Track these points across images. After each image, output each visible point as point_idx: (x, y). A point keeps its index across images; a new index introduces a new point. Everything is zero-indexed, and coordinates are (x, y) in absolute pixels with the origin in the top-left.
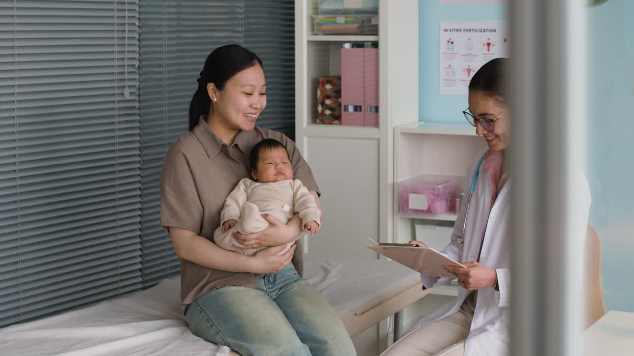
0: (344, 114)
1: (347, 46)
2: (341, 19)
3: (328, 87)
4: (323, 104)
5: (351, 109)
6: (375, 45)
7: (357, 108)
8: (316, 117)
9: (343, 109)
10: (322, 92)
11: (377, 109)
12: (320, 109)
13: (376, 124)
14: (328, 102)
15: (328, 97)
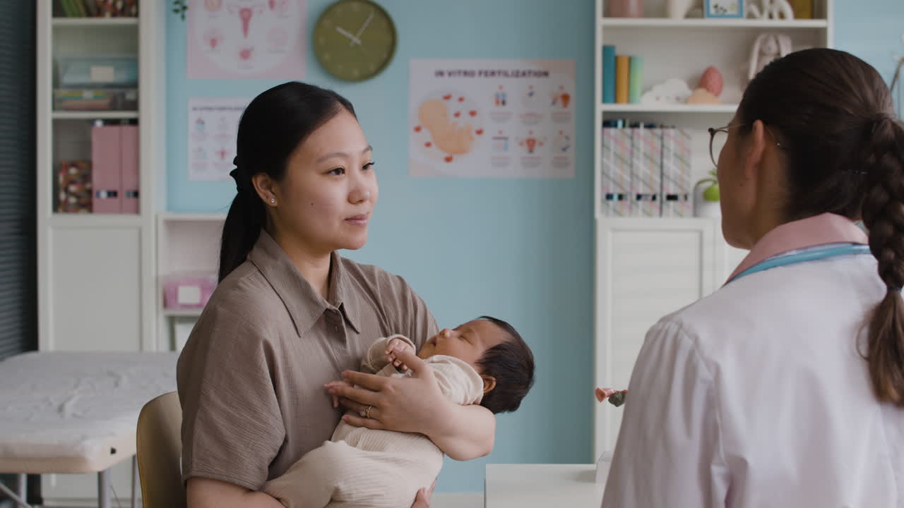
0: (95, 201)
1: (99, 124)
2: (88, 95)
3: (73, 171)
4: (66, 190)
5: (104, 195)
6: (134, 122)
7: (112, 194)
8: (58, 206)
9: (94, 194)
10: (65, 178)
11: (136, 194)
12: (63, 196)
13: (137, 210)
14: (73, 188)
15: (72, 182)
